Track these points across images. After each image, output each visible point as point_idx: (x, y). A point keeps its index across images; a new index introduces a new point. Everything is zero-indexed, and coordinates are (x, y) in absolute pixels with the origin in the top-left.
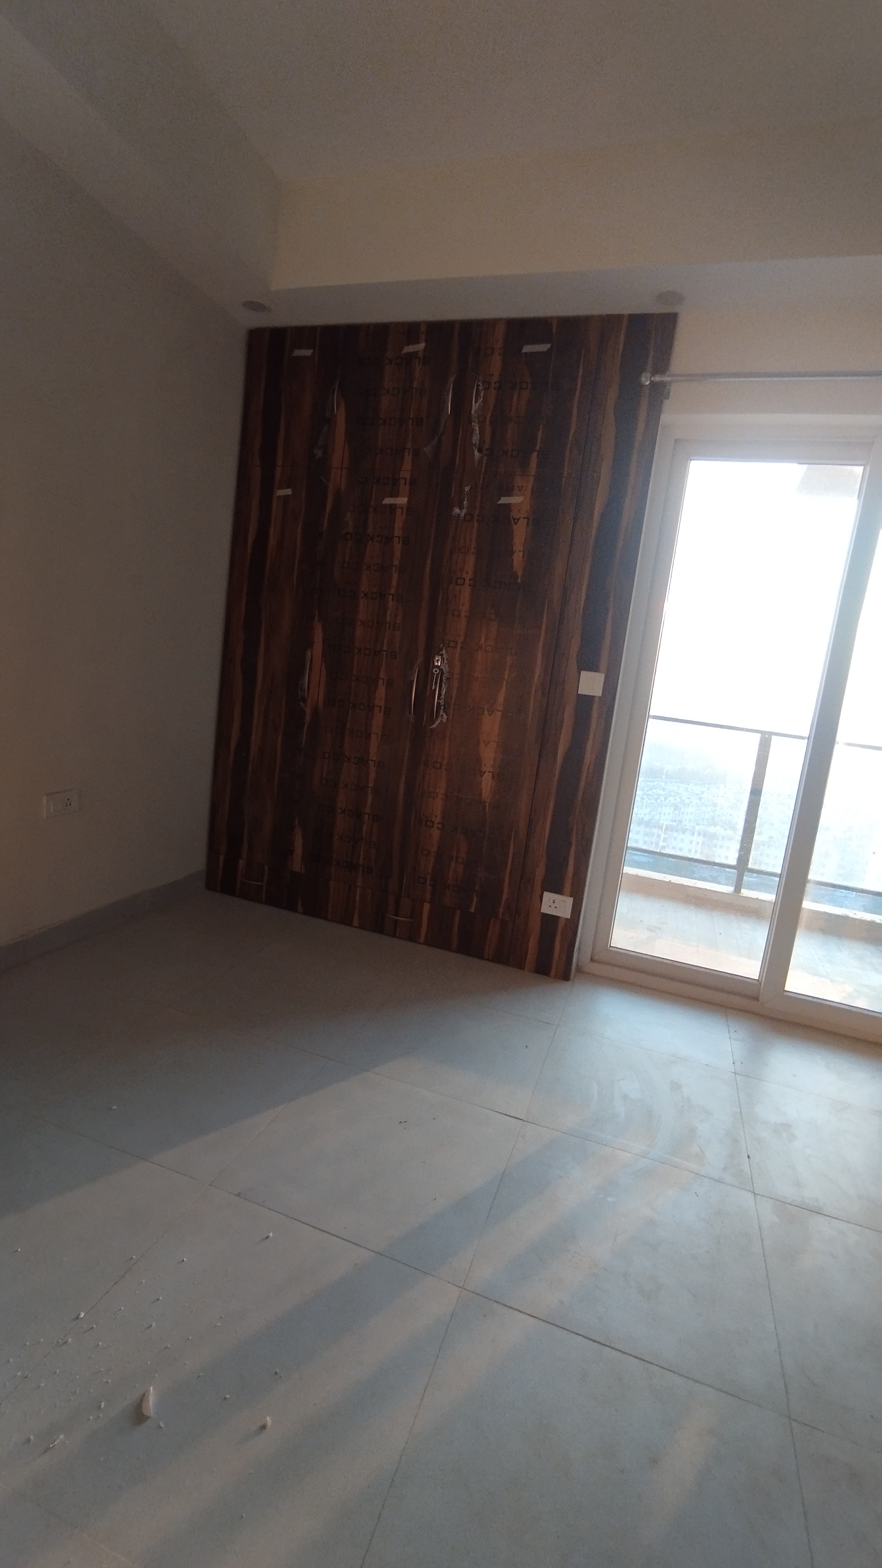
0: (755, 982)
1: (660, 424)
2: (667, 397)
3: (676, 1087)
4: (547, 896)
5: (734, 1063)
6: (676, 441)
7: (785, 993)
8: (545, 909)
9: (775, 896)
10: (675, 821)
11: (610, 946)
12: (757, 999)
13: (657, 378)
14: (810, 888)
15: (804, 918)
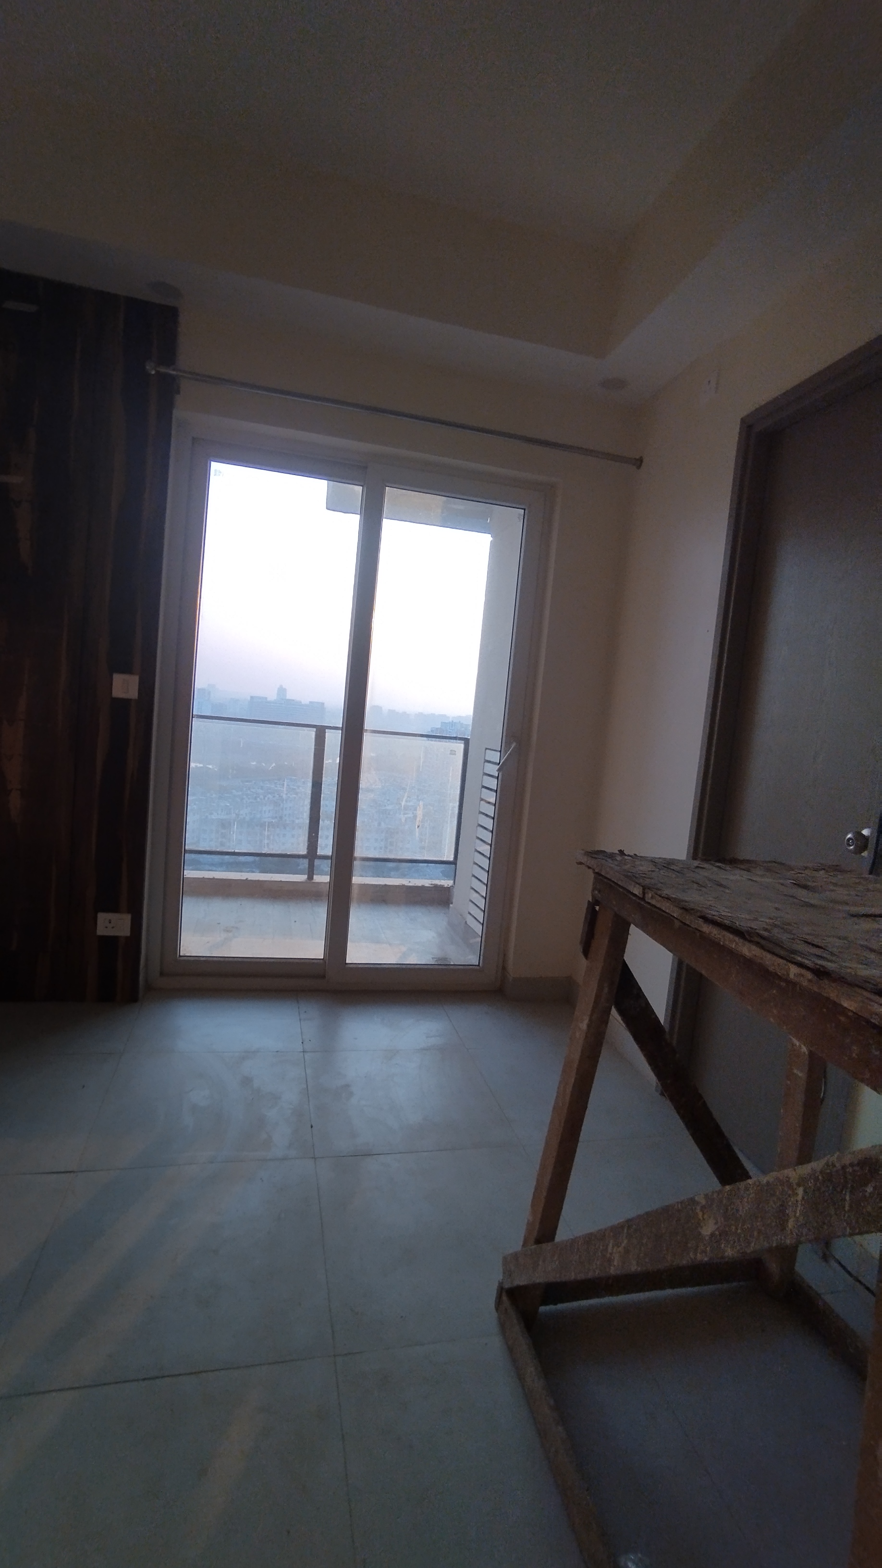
0: (321, 961)
1: (174, 419)
2: (178, 392)
3: (247, 1081)
4: (102, 917)
5: (302, 1043)
6: (194, 439)
7: (347, 966)
8: (101, 931)
9: (329, 876)
10: (276, 817)
11: (180, 956)
12: (324, 977)
13: (163, 370)
14: (356, 864)
15: (355, 892)
